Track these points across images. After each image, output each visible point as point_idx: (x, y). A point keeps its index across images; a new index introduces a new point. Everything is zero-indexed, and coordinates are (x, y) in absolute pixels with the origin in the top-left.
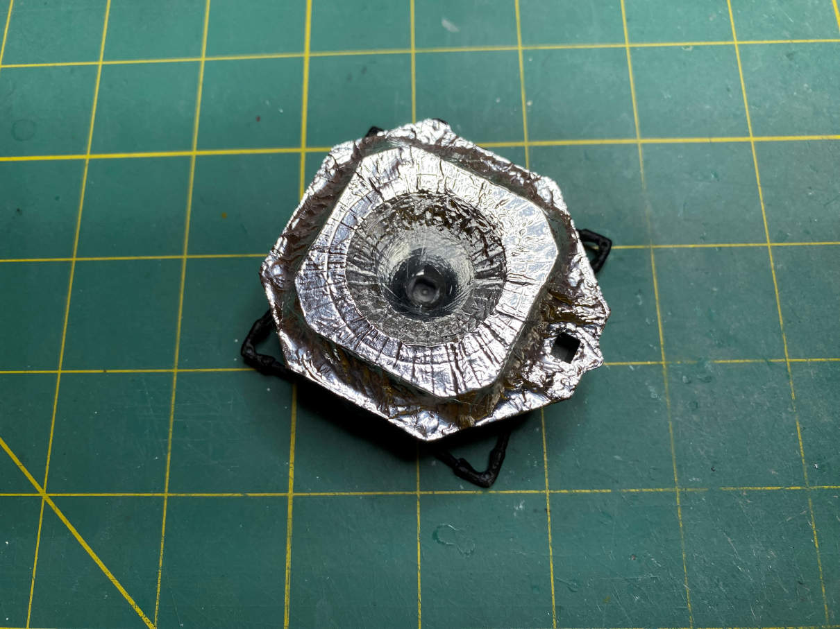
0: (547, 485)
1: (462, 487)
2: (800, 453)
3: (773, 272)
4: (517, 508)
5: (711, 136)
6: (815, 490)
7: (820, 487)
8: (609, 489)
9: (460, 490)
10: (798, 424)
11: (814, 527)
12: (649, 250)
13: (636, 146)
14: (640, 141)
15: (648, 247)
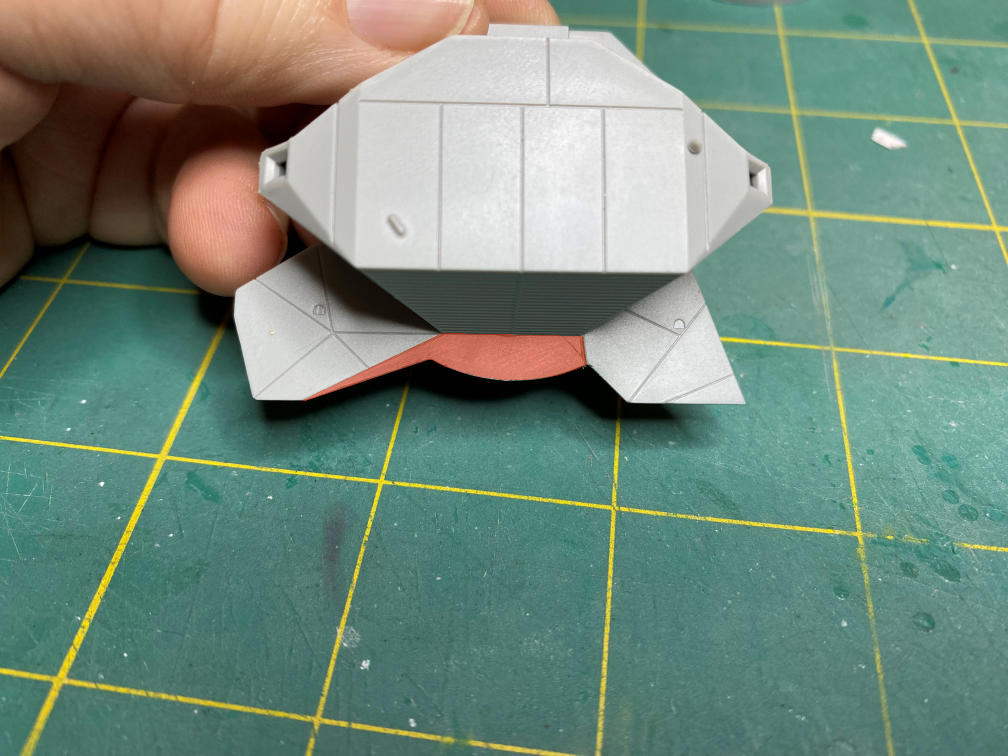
0: (599, 746)
1: (412, 723)
5: (926, 217)
9: (411, 729)
12: (829, 353)
13: (806, 219)
14: (813, 214)
15: (827, 348)
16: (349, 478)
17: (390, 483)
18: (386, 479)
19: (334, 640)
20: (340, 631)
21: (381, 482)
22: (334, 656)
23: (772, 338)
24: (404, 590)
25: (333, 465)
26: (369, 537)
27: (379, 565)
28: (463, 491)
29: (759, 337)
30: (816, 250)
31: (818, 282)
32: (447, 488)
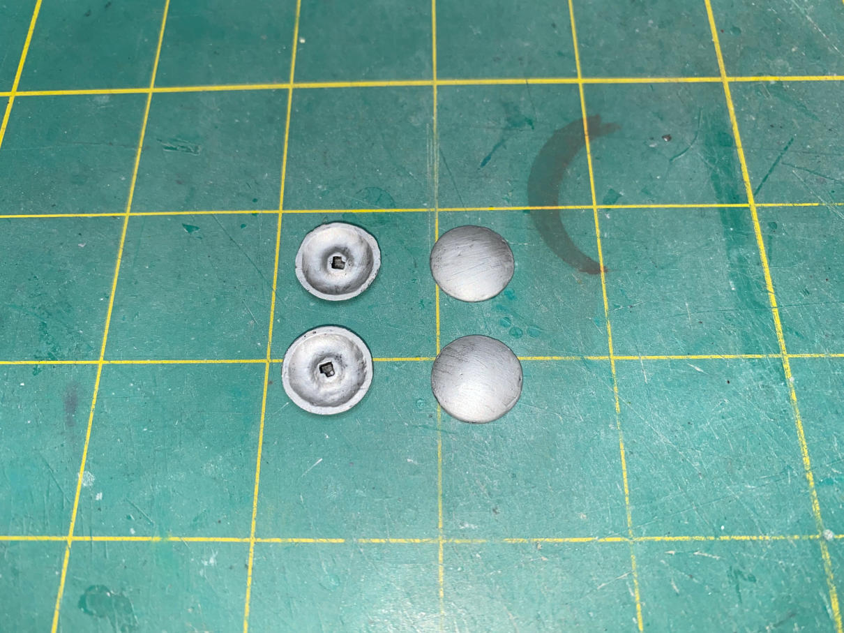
0: (253, 530)
1: (133, 531)
2: (622, 487)
3: (599, 241)
4: (206, 563)
5: (527, 76)
6: (641, 543)
7: (649, 538)
8: (341, 537)
9: (131, 535)
10: (622, 446)
11: (638, 599)
12: (433, 213)
13: (431, 87)
14: (436, 82)
15: (432, 210)
16: (77, 362)
17: (107, 362)
18: (104, 359)
19: (76, 484)
20: (80, 475)
21: (101, 362)
22: (78, 494)
23: (393, 206)
24: (121, 441)
25: (66, 353)
26: (96, 405)
27: (103, 425)
28: (159, 362)
29: (382, 207)
30: (435, 118)
31: (433, 150)
32: (148, 362)
